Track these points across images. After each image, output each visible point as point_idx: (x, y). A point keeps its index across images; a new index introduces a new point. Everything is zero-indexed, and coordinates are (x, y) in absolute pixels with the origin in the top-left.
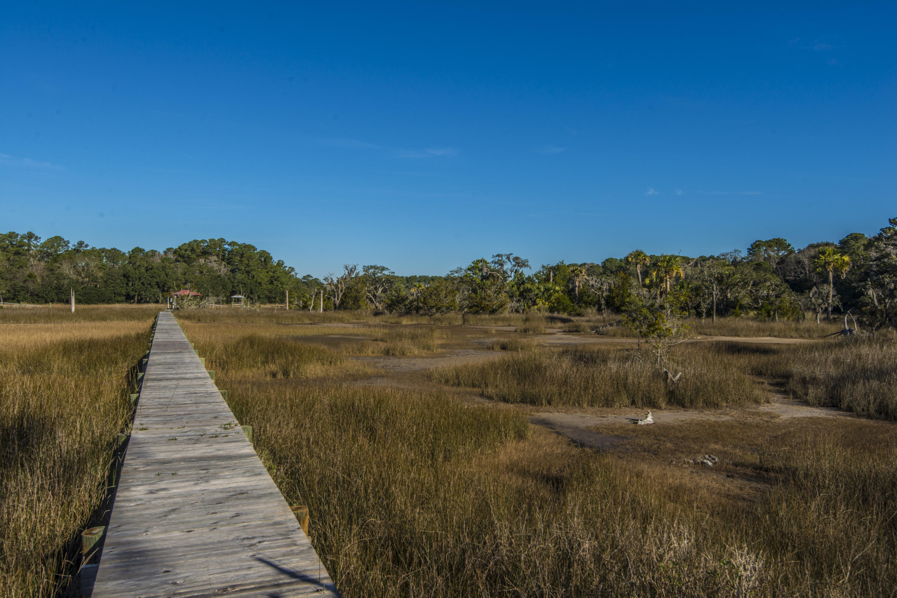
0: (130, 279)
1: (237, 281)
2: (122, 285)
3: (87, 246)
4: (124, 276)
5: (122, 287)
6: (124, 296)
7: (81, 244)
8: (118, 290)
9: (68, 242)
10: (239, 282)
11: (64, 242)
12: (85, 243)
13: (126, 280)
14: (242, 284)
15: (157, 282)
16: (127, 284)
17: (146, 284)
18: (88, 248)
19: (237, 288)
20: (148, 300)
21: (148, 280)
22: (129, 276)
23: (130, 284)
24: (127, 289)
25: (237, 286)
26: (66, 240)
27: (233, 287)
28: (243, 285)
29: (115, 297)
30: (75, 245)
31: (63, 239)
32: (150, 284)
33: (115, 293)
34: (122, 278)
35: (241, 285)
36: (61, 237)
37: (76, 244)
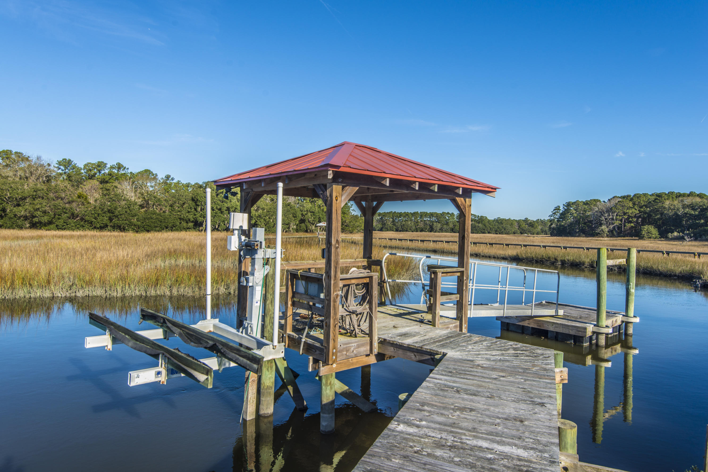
0: (198, 203)
1: (306, 210)
2: (189, 210)
3: (173, 179)
4: (193, 200)
5: (189, 212)
6: (192, 222)
7: (168, 177)
8: (184, 214)
9: (157, 175)
10: (307, 211)
11: (153, 175)
12: (171, 177)
13: (194, 204)
14: (311, 212)
15: (227, 208)
16: (196, 209)
17: (216, 209)
18: (175, 181)
19: (306, 216)
20: (217, 227)
21: (218, 205)
22: (197, 200)
23: (199, 209)
24: (195, 215)
25: (306, 214)
26: (154, 173)
27: (302, 215)
28: (312, 214)
29: (180, 223)
30: (162, 178)
31: (152, 172)
32: (220, 209)
33: (180, 219)
34: (190, 202)
35: (309, 214)
36: (149, 171)
37: (164, 177)
